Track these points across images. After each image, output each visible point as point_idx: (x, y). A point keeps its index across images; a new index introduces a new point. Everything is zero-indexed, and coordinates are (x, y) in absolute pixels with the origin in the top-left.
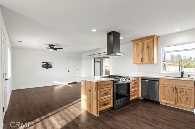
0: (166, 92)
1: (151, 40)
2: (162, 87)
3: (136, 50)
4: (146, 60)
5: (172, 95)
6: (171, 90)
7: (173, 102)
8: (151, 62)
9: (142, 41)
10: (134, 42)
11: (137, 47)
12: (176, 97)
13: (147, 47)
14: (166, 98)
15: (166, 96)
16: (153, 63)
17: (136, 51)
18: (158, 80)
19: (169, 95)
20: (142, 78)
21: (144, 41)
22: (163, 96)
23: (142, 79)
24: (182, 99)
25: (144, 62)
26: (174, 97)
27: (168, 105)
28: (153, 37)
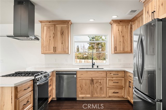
0: (84, 85)
1: (66, 25)
2: (80, 81)
3: (46, 34)
4: (59, 49)
5: (89, 87)
6: (88, 82)
7: (90, 95)
8: (65, 52)
9: (54, 25)
10: (43, 24)
11: (47, 31)
12: (93, 89)
13: (61, 33)
14: (84, 92)
15: (83, 90)
16: (68, 53)
17: (46, 37)
18: (75, 73)
19: (86, 89)
20: (56, 71)
21: (57, 26)
22: (81, 91)
23: (56, 74)
24: (97, 90)
25: (57, 52)
26: (91, 89)
27: (84, 99)
28: (68, 23)
